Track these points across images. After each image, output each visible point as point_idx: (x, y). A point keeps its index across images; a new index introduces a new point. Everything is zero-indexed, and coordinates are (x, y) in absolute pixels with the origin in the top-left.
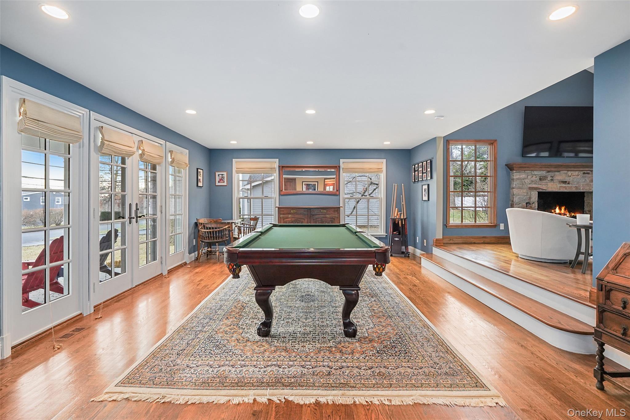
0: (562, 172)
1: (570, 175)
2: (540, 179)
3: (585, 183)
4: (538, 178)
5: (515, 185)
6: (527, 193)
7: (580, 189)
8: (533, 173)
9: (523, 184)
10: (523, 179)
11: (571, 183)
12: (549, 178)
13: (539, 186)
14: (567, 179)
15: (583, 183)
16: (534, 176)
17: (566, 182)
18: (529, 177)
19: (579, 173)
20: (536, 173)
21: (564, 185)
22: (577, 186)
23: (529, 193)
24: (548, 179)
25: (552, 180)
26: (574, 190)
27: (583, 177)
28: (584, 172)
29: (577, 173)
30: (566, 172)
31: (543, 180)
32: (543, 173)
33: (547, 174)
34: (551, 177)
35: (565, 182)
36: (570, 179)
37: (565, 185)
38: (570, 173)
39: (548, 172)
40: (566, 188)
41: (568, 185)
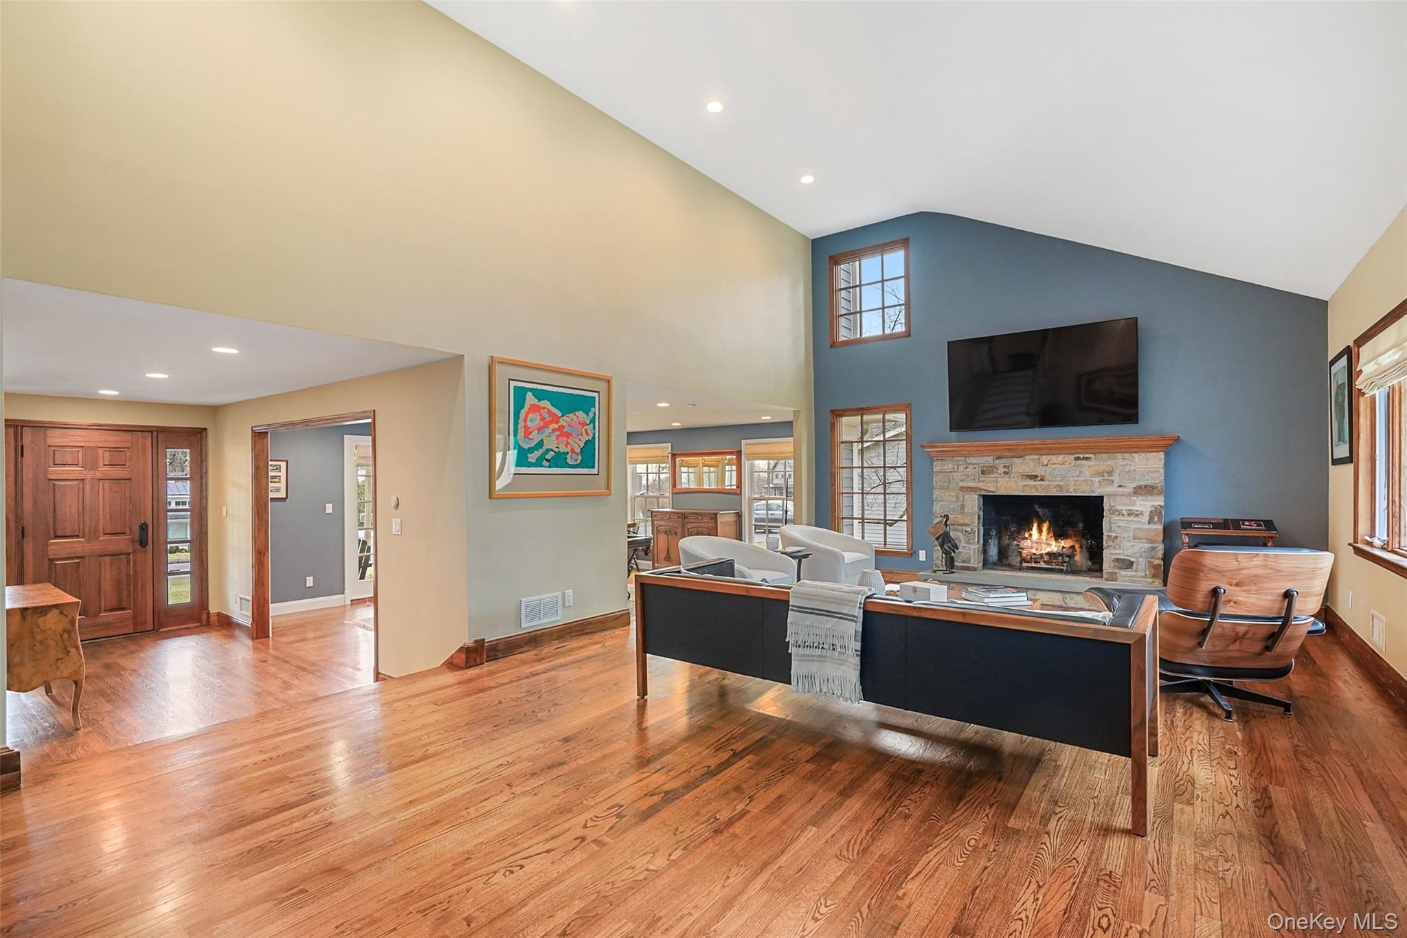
0: (1027, 457)
1: (1045, 463)
2: (983, 472)
3: (1080, 479)
4: (978, 471)
5: (936, 482)
6: (958, 498)
7: (1068, 491)
8: (969, 462)
9: (949, 482)
10: (950, 472)
11: (1048, 477)
12: (1001, 470)
13: (981, 485)
14: (1039, 472)
15: (1076, 479)
16: (970, 466)
17: (1036, 476)
18: (961, 468)
19: (1066, 459)
20: (972, 460)
21: (1032, 483)
22: (1062, 483)
23: (961, 498)
24: (999, 472)
25: (1006, 473)
26: (1054, 492)
27: (1074, 466)
28: (1076, 456)
29: (1060, 457)
30: (1037, 457)
31: (989, 473)
32: (988, 460)
33: (997, 461)
34: (1005, 467)
35: (1034, 477)
36: (1045, 471)
37: (1035, 483)
38: (1045, 459)
39: (999, 458)
40: (1037, 489)
41: (1042, 483)
